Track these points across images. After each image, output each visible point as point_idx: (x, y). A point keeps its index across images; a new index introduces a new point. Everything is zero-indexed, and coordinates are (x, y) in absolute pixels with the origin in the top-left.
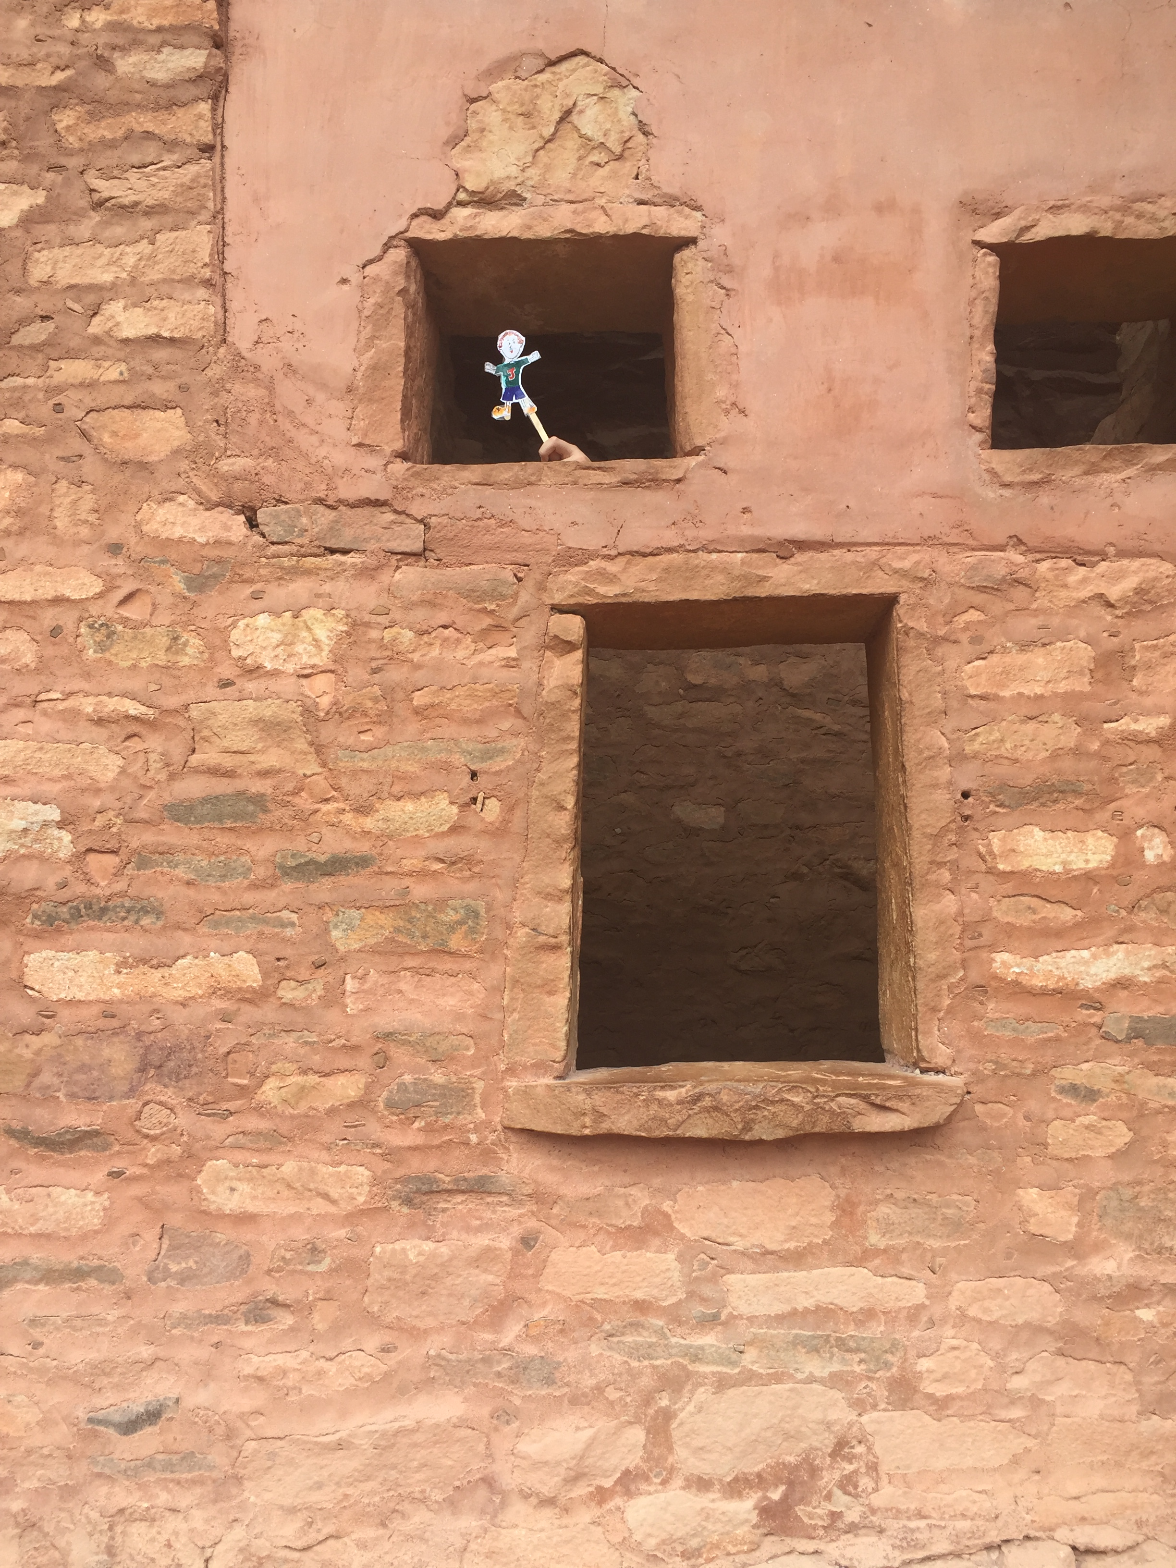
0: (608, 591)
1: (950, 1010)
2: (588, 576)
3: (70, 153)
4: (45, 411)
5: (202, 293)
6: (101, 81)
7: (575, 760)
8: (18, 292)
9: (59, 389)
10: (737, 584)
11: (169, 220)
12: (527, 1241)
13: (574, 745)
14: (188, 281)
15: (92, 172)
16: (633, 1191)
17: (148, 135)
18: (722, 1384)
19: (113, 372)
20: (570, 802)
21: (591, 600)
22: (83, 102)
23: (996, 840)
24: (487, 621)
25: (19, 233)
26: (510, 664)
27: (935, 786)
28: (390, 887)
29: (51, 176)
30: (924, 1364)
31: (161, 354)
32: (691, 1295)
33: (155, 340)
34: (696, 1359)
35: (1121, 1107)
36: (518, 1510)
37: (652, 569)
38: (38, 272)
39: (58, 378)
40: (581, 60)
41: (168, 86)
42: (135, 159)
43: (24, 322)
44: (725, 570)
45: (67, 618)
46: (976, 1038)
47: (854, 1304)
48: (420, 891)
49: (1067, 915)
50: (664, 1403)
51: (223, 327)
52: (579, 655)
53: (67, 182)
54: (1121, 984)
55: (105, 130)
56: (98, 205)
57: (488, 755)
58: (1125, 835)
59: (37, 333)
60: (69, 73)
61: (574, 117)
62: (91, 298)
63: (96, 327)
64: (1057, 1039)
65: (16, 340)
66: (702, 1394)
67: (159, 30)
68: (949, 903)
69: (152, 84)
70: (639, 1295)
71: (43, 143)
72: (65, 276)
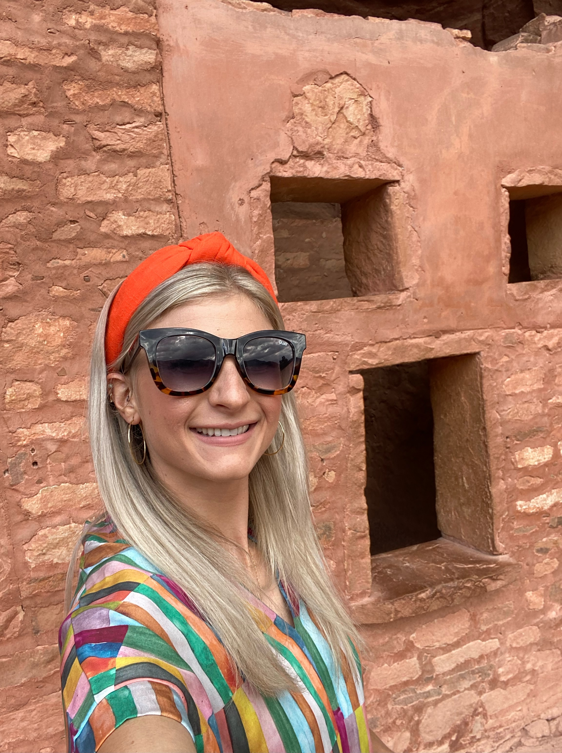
0: (373, 362)
1: (503, 527)
2: (364, 355)
3: (77, 112)
4: (78, 281)
5: (165, 207)
6: (93, 65)
7: (363, 447)
8: (54, 204)
9: (87, 267)
10: (422, 353)
11: (143, 160)
13: (363, 439)
14: (157, 200)
15: (92, 126)
16: (399, 635)
17: (125, 104)
18: (436, 703)
20: (364, 468)
21: (366, 367)
22: (83, 79)
23: (516, 456)
24: (321, 382)
25: (51, 166)
26: (334, 402)
27: (496, 436)
29: (65, 127)
30: (501, 670)
31: (146, 244)
32: (423, 671)
33: (143, 236)
34: (427, 697)
35: (556, 553)
37: (389, 349)
38: (66, 192)
39: (85, 260)
40: (344, 77)
41: (134, 73)
42: (118, 119)
43: (60, 224)
44: (417, 346)
46: (511, 537)
47: (476, 656)
49: (539, 481)
50: (416, 718)
51: (179, 228)
52: (361, 394)
53: (76, 133)
54: (555, 505)
55: (98, 98)
56: (98, 149)
57: (328, 450)
58: (555, 445)
59: (69, 231)
60: (73, 58)
61: (344, 111)
62: (100, 210)
64: (536, 531)
65: (56, 236)
66: (429, 710)
67: (126, 33)
68: (502, 485)
69: (126, 70)
70: (405, 679)
71: (59, 104)
72: (83, 194)
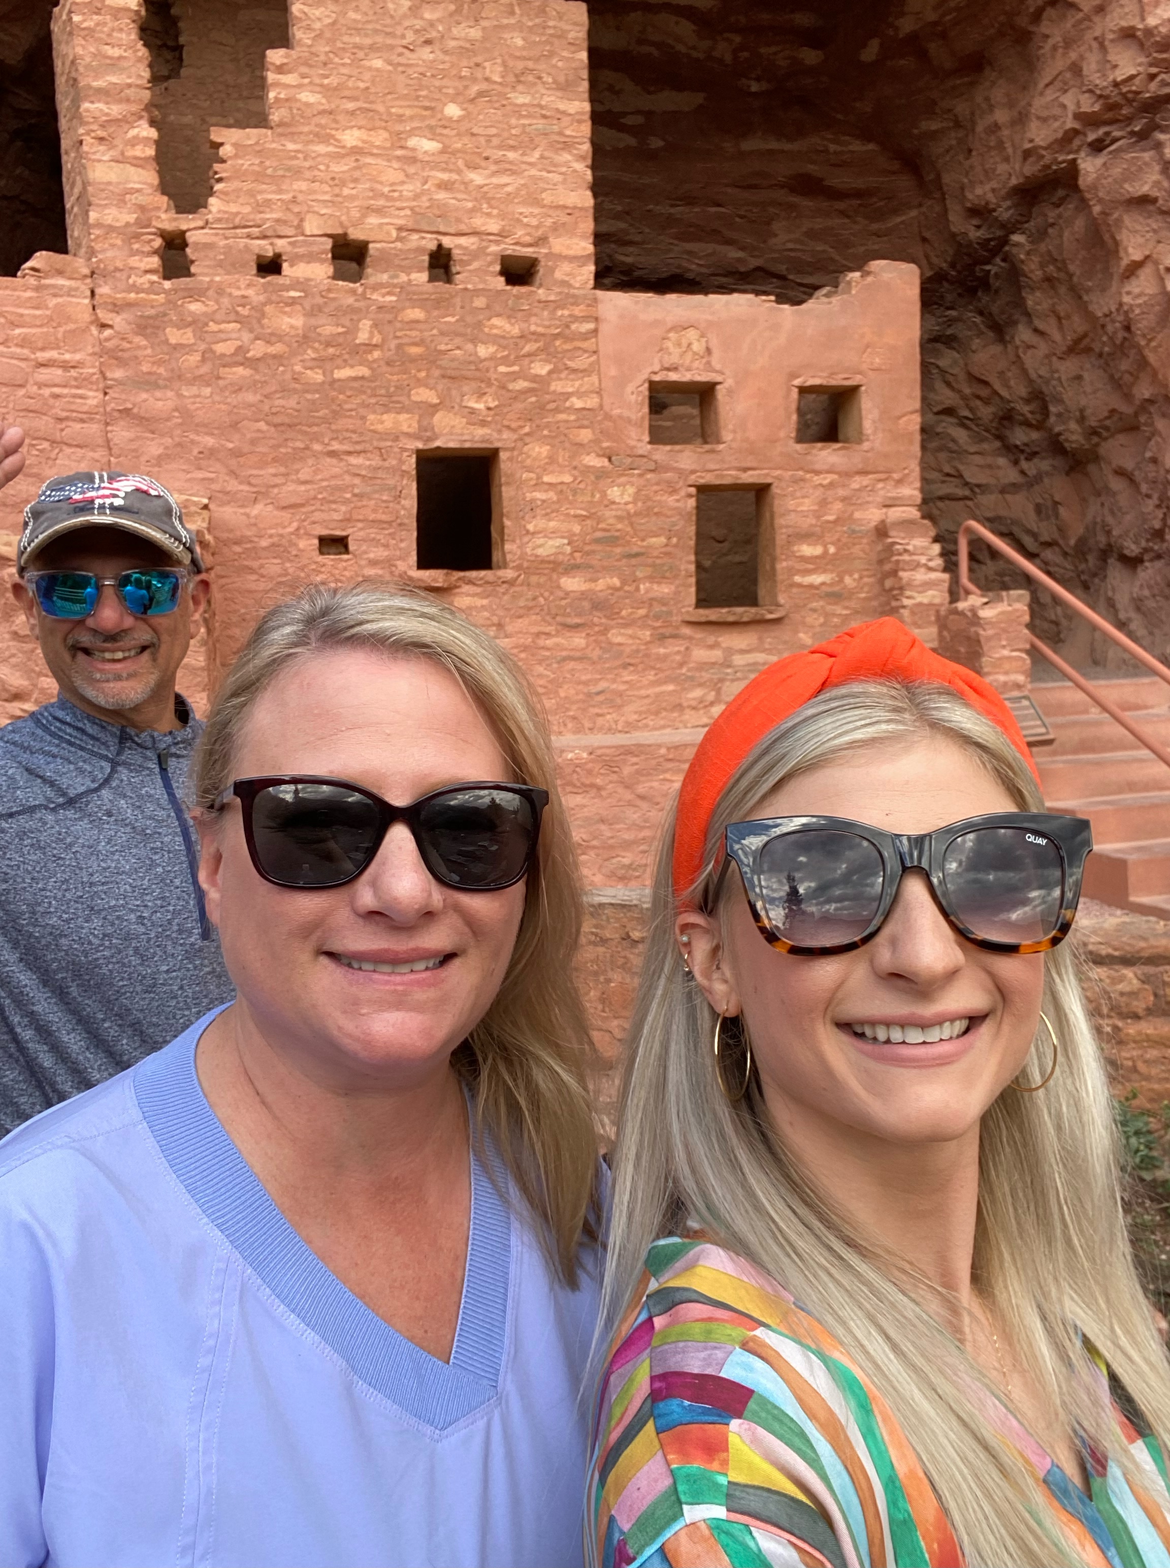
1: (784, 590)
2: (697, 477)
3: (559, 353)
4: (555, 428)
5: (595, 395)
6: (567, 332)
7: (694, 527)
8: (547, 394)
9: (558, 422)
10: (735, 480)
11: (587, 373)
12: (687, 649)
13: (694, 523)
14: (592, 392)
15: (565, 359)
16: (712, 635)
17: (580, 348)
19: (573, 418)
20: (694, 538)
21: (698, 484)
22: (563, 338)
23: (796, 548)
24: (672, 489)
25: (547, 377)
26: (679, 501)
27: (782, 534)
28: (650, 561)
29: (554, 359)
31: (585, 413)
32: (725, 660)
33: (584, 409)
34: (726, 675)
35: (822, 613)
36: (687, 711)
37: (712, 475)
38: (552, 388)
39: (558, 419)
40: (692, 328)
41: (585, 334)
42: (576, 355)
43: (549, 402)
44: (731, 475)
45: (564, 487)
46: (790, 597)
47: (761, 661)
48: (658, 561)
49: (811, 566)
50: (719, 685)
52: (695, 498)
53: (558, 362)
54: (823, 584)
55: (567, 346)
56: (567, 369)
57: (673, 526)
58: (825, 546)
59: (552, 406)
60: (559, 329)
61: (691, 346)
62: (566, 396)
63: (568, 404)
64: (808, 597)
65: (547, 408)
68: (784, 564)
69: (580, 333)
70: (713, 661)
71: (552, 350)
72: (559, 389)
